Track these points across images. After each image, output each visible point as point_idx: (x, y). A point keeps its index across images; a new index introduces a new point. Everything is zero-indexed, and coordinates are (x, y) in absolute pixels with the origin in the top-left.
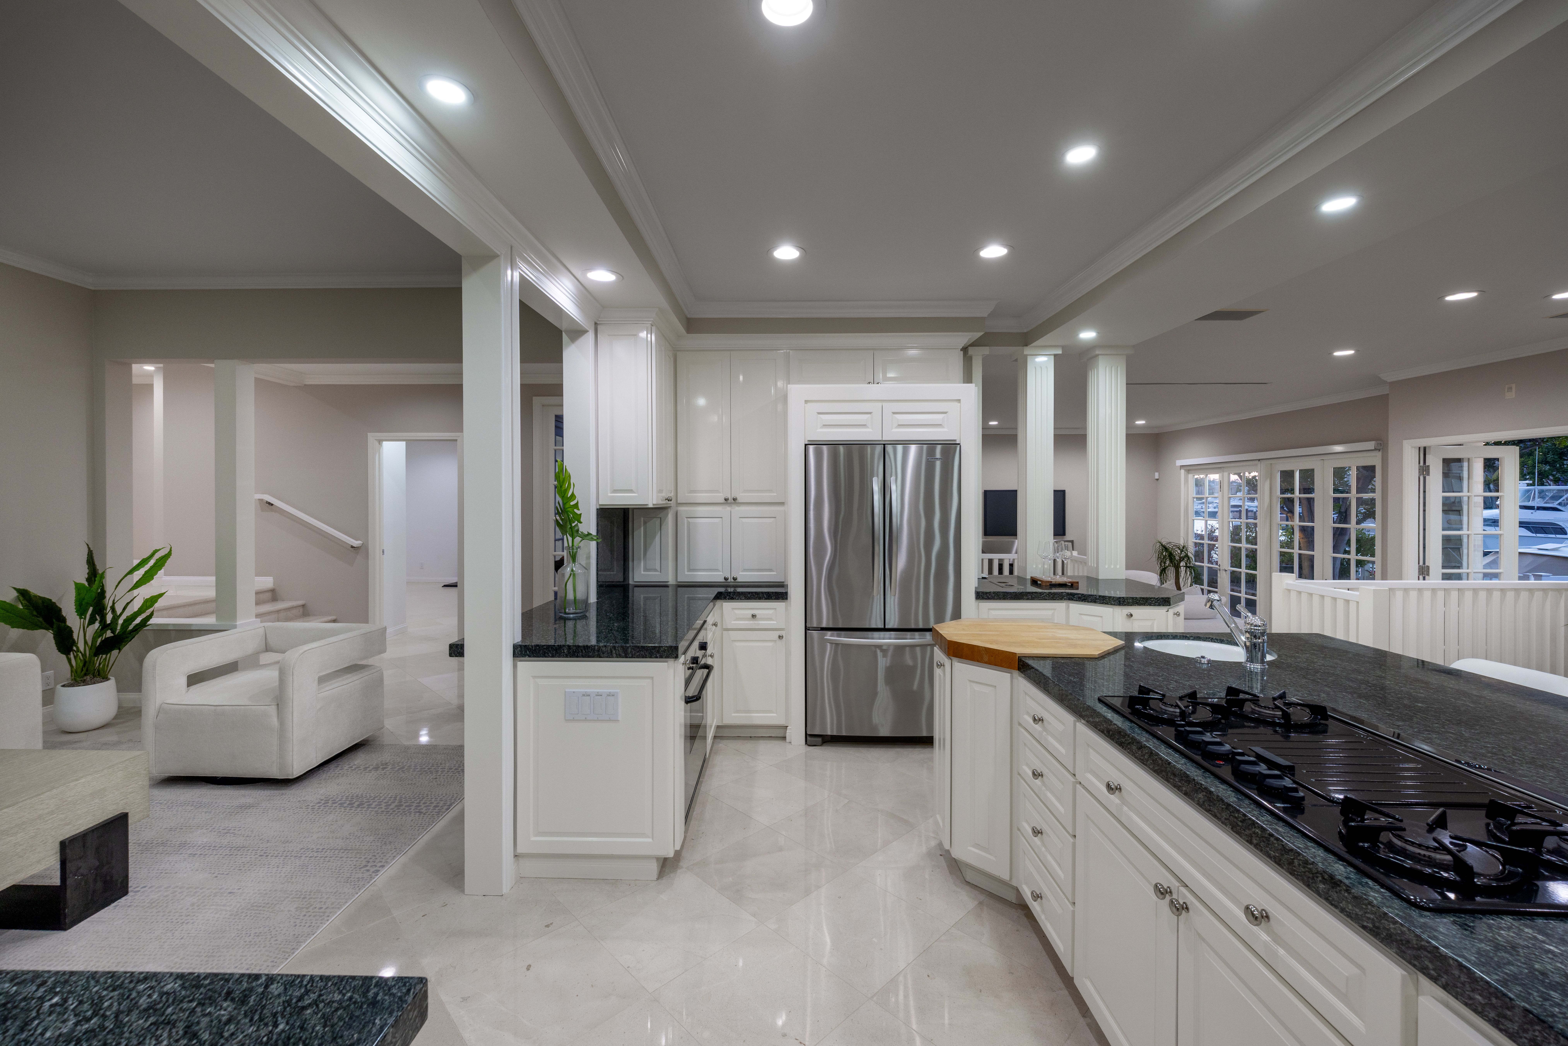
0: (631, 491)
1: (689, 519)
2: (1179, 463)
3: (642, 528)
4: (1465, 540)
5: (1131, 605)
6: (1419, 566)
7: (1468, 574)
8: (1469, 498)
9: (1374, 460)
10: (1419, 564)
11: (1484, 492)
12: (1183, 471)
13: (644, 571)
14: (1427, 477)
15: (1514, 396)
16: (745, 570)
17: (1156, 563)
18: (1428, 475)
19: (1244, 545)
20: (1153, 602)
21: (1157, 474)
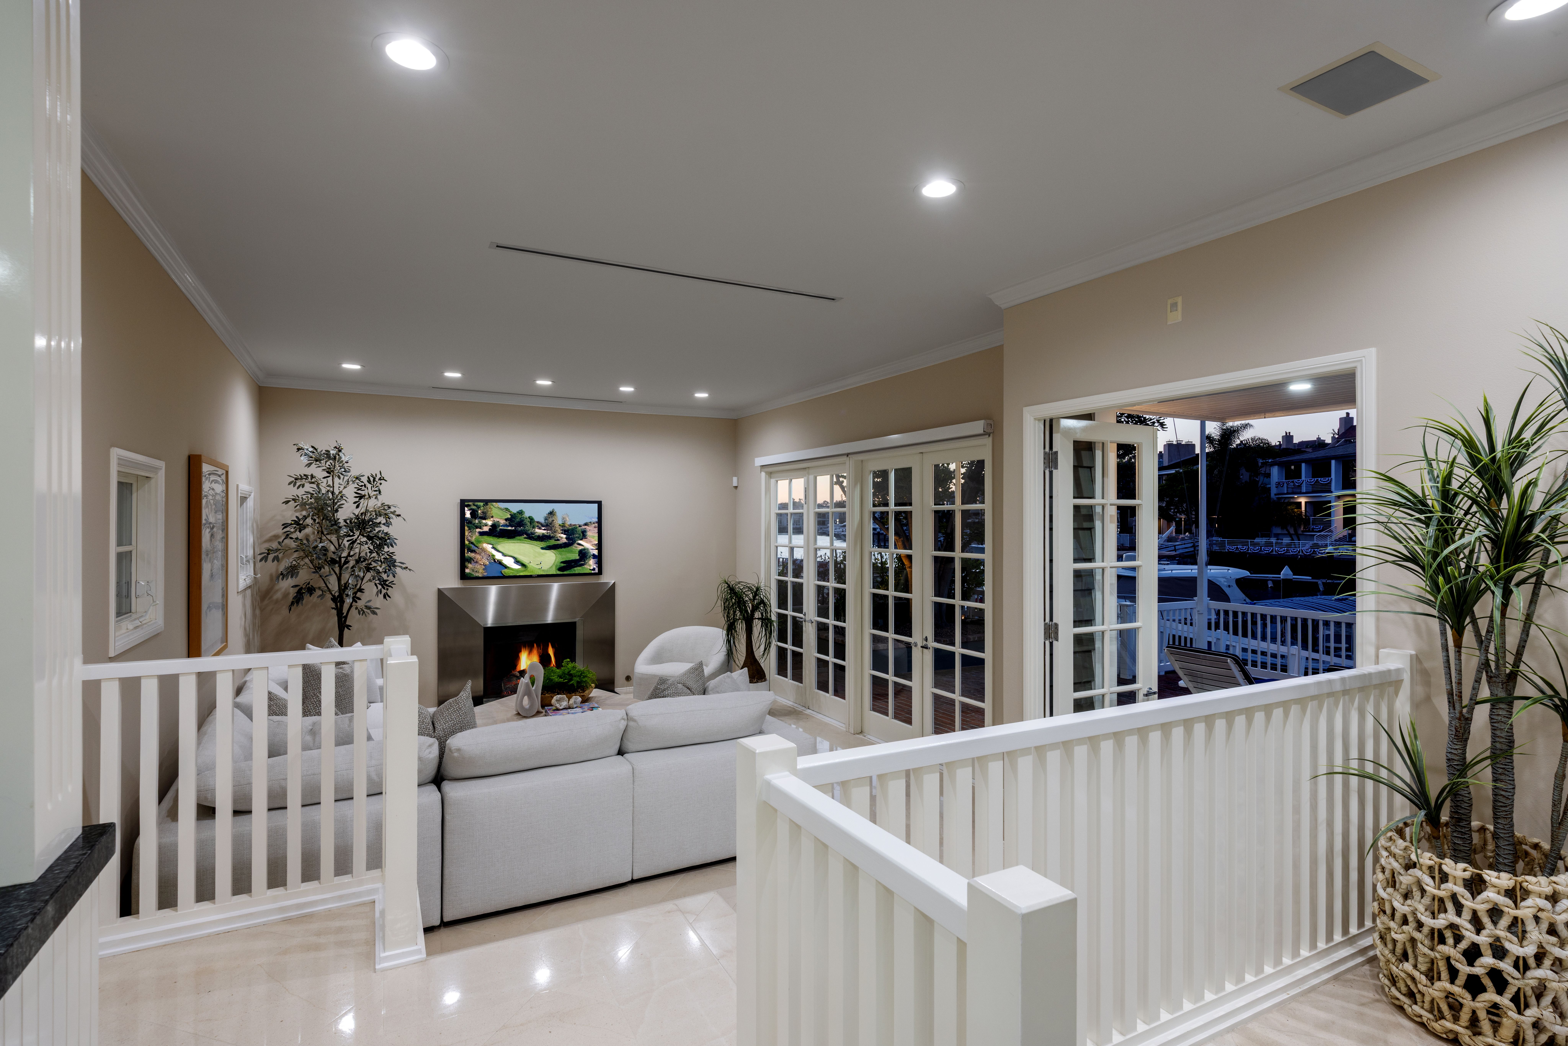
2: (760, 461)
4: (1098, 577)
6: (1045, 624)
7: (1103, 632)
8: (1103, 507)
9: (983, 451)
10: (1045, 620)
11: (1118, 498)
12: (763, 474)
14: (1054, 471)
15: (1180, 319)
17: (721, 615)
18: (1056, 468)
19: (832, 584)
21: (735, 479)
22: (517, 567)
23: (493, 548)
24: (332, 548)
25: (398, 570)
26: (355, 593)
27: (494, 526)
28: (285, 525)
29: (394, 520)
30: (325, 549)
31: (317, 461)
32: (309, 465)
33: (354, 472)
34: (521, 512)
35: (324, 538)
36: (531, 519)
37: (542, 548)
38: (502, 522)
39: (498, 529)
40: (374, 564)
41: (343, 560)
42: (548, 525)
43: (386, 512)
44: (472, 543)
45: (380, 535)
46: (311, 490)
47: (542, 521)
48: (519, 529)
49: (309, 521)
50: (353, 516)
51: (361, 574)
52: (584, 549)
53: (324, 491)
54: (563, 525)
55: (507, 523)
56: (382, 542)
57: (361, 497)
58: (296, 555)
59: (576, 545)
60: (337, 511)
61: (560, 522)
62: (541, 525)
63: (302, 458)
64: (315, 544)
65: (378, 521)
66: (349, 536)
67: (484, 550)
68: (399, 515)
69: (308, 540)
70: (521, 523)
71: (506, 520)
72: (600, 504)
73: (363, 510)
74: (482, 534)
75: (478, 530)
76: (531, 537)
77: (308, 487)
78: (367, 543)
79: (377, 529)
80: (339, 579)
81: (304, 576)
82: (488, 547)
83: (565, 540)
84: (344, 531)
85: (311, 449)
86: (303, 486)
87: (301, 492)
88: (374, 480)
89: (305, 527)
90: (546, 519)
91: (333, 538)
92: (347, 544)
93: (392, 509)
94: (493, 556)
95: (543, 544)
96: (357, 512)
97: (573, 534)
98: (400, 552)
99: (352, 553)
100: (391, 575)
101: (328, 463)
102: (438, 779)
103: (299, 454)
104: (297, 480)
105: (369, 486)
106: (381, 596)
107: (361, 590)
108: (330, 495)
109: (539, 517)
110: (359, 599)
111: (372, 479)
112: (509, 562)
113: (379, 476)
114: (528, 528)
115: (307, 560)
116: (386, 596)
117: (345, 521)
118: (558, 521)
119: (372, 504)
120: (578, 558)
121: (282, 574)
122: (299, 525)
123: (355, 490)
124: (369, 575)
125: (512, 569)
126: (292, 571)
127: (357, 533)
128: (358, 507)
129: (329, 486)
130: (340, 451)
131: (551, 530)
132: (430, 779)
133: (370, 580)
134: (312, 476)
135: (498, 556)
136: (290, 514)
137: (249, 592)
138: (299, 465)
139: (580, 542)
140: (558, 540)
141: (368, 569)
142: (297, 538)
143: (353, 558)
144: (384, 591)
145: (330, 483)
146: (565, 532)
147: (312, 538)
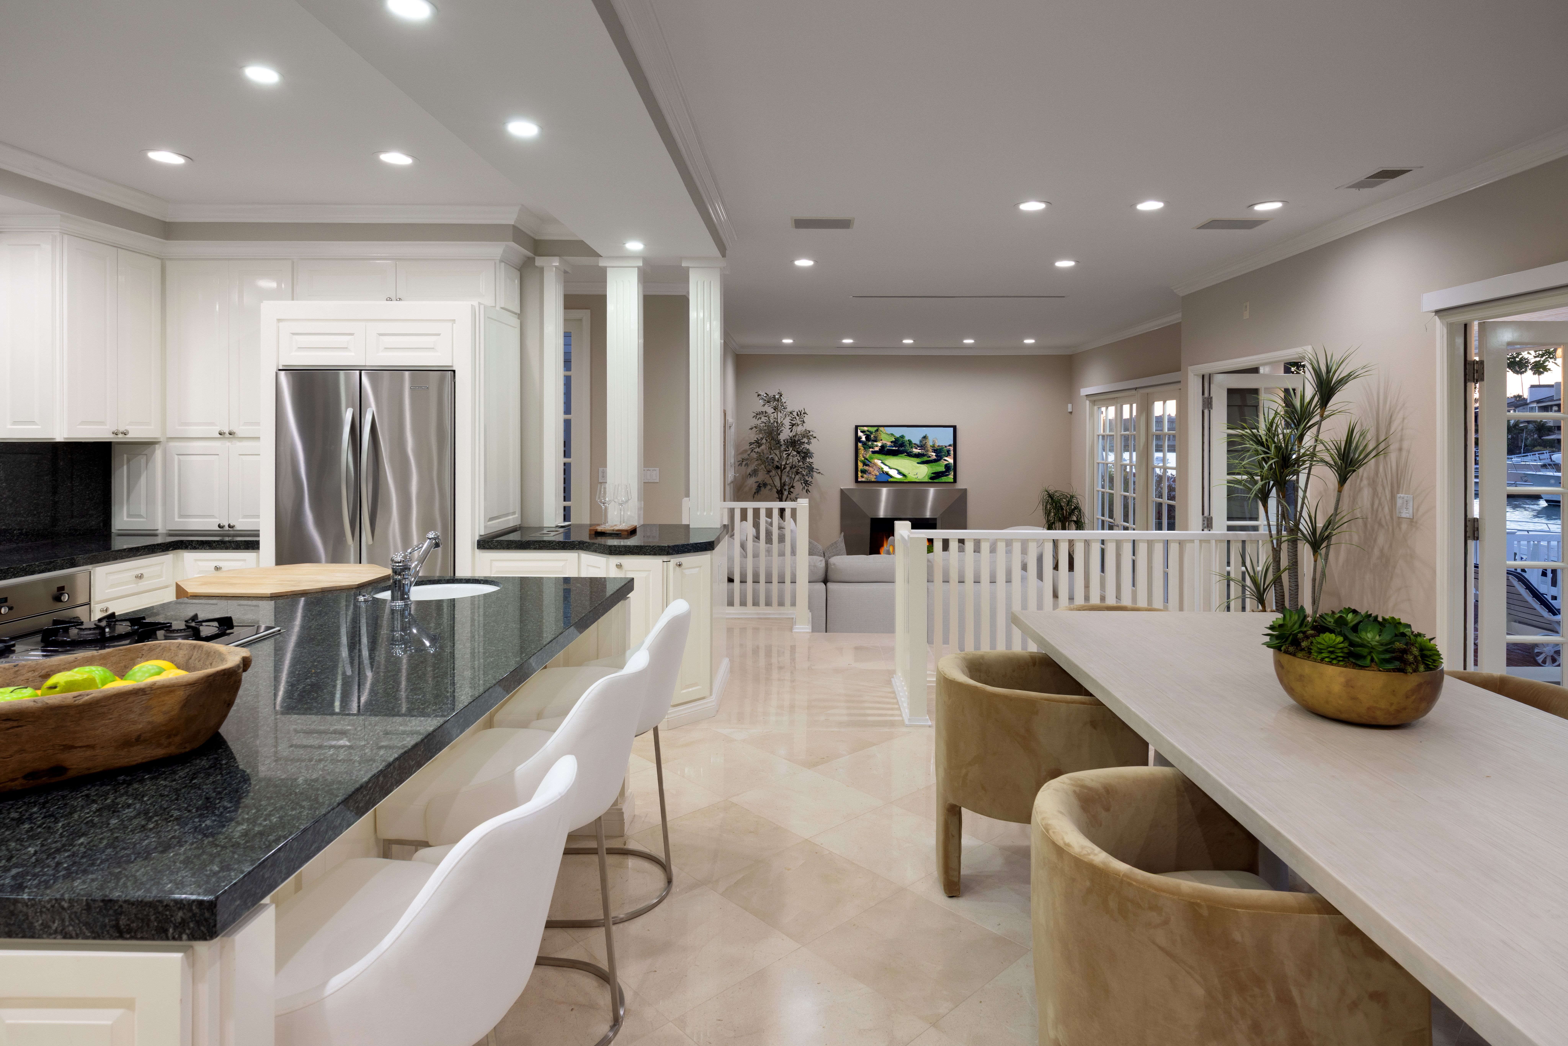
0: (33, 423)
1: (180, 457)
2: (1085, 392)
3: (125, 467)
5: (624, 555)
12: (1088, 402)
13: (127, 517)
16: (245, 517)
20: (648, 551)
21: (1070, 406)
22: (899, 477)
23: (882, 463)
24: (777, 459)
25: (815, 474)
26: (790, 489)
27: (883, 447)
28: (751, 444)
29: (813, 441)
30: (773, 459)
31: (768, 402)
32: (764, 405)
33: (789, 409)
34: (902, 437)
35: (772, 452)
36: (910, 442)
37: (918, 463)
38: (889, 444)
39: (886, 449)
40: (801, 470)
41: (783, 466)
42: (922, 446)
43: (807, 435)
44: (867, 459)
45: (804, 450)
46: (765, 421)
47: (918, 443)
48: (901, 449)
49: (764, 441)
50: (788, 438)
51: (793, 476)
52: (949, 464)
53: (772, 422)
54: (933, 446)
55: (893, 444)
56: (806, 455)
57: (793, 425)
58: (756, 463)
59: (942, 461)
60: (779, 434)
61: (931, 444)
62: (917, 446)
63: (761, 401)
64: (767, 456)
65: (803, 441)
66: (786, 451)
67: (875, 464)
68: (815, 437)
69: (763, 453)
70: (902, 445)
71: (892, 442)
72: (955, 428)
73: (794, 434)
74: (874, 452)
75: (871, 450)
76: (910, 455)
77: (764, 419)
78: (797, 456)
79: (803, 446)
80: (781, 479)
81: (762, 476)
82: (879, 462)
83: (934, 457)
84: (783, 448)
85: (765, 395)
86: (761, 418)
87: (760, 421)
88: (801, 414)
89: (761, 445)
90: (921, 442)
91: (777, 452)
92: (785, 456)
93: (811, 434)
94: (882, 468)
95: (919, 460)
96: (791, 435)
97: (940, 453)
98: (816, 461)
99: (788, 463)
100: (810, 477)
101: (775, 404)
102: (825, 581)
103: (758, 398)
104: (758, 415)
105: (798, 418)
106: (805, 491)
107: (793, 487)
108: (775, 424)
109: (916, 440)
110: (792, 493)
111: (799, 413)
112: (893, 473)
113: (803, 411)
114: (908, 448)
115: (763, 466)
116: (807, 491)
117: (784, 441)
118: (930, 443)
119: (800, 429)
120: (944, 470)
121: (750, 474)
122: (758, 443)
123: (790, 421)
124: (797, 477)
125: (896, 478)
126: (755, 472)
127: (791, 449)
128: (791, 431)
129: (775, 418)
130: (781, 396)
131: (924, 449)
132: (821, 580)
133: (798, 480)
134: (766, 412)
135: (886, 469)
136: (753, 436)
137: (732, 485)
138: (759, 405)
139: (946, 458)
140: (930, 457)
141: (797, 473)
142: (758, 452)
143: (789, 466)
144: (806, 488)
145: (776, 416)
146: (935, 451)
147: (765, 452)
